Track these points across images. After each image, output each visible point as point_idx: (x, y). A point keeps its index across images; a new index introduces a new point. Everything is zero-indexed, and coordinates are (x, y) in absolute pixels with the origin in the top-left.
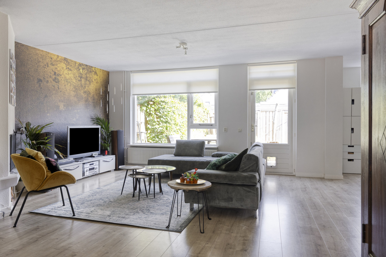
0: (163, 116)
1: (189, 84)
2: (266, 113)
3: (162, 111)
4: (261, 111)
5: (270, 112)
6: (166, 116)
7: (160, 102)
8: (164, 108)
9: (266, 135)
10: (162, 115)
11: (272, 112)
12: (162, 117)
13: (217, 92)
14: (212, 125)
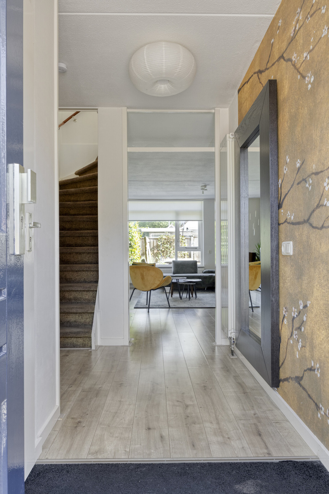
1: (177, 213)
13: (202, 221)
14: (196, 248)
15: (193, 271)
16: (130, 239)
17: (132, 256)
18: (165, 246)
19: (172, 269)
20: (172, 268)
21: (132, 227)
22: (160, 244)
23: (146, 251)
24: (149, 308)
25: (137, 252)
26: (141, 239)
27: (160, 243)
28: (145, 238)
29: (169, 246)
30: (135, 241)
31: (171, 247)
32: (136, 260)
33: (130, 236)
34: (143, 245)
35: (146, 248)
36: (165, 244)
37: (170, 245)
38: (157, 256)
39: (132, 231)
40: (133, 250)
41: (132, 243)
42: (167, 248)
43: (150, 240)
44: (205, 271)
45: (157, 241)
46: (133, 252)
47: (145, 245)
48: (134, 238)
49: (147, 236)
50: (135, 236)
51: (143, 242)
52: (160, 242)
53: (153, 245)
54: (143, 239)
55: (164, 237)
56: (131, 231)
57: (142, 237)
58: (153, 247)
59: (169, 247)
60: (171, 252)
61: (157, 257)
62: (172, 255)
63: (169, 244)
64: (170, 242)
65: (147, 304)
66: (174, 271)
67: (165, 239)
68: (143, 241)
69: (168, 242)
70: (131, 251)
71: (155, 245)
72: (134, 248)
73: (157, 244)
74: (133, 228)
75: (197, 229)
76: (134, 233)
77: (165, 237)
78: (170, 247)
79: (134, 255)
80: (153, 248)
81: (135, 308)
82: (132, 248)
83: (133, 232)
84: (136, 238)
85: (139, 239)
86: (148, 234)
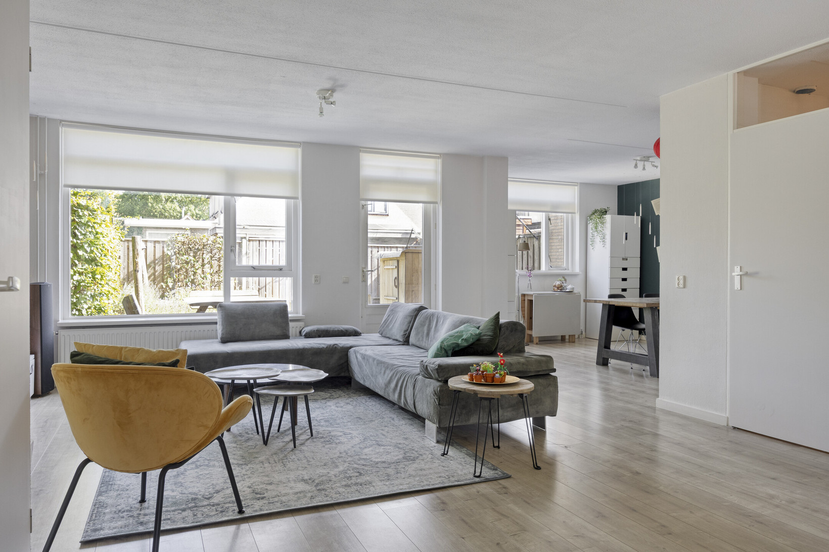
0: (86, 246)
1: (231, 175)
2: (259, 243)
3: (80, 232)
4: (250, 239)
5: (267, 242)
6: (91, 244)
7: (76, 207)
8: (86, 225)
9: (259, 289)
10: (81, 243)
11: (271, 243)
12: (82, 247)
13: (296, 198)
14: (281, 270)
15: (278, 332)
16: (91, 242)
17: (95, 287)
18: (183, 258)
19: (219, 328)
20: (216, 323)
21: (95, 208)
22: (170, 254)
23: (136, 271)
24: (157, 534)
25: (111, 275)
26: (124, 241)
27: (172, 251)
28: (134, 239)
29: (192, 259)
30: (106, 247)
31: (198, 261)
32: (107, 295)
33: (90, 232)
34: (128, 254)
35: (135, 264)
36: (183, 255)
37: (194, 257)
38: (163, 282)
39: (96, 221)
40: (99, 269)
41: (95, 250)
42: (187, 263)
43: (146, 244)
44: (307, 329)
45: (163, 247)
46: (98, 276)
47: (134, 257)
48: (101, 238)
49: (138, 234)
50: (105, 234)
51: (128, 249)
52: (170, 248)
53: (155, 255)
54: (128, 241)
55: (180, 238)
56: (93, 220)
57: (126, 237)
58: (153, 259)
59: (192, 262)
60: (197, 271)
61: (162, 284)
62: (199, 278)
63: (192, 254)
64: (195, 249)
65: (143, 500)
66: (222, 334)
67: (183, 242)
68: (128, 246)
69: (191, 250)
70: (93, 273)
71: (159, 254)
72: (104, 264)
73: (163, 252)
74: (99, 212)
75: (283, 222)
76: (103, 226)
77: (183, 239)
78: (194, 261)
79: (103, 282)
80: (154, 262)
81: (86, 543)
82: (97, 266)
83: (99, 222)
84: (107, 239)
85: (117, 241)
86: (140, 230)
